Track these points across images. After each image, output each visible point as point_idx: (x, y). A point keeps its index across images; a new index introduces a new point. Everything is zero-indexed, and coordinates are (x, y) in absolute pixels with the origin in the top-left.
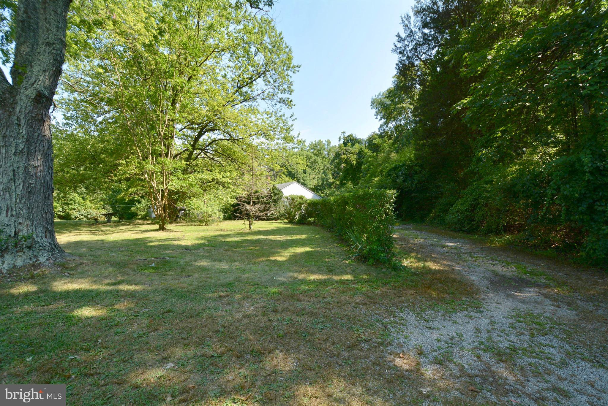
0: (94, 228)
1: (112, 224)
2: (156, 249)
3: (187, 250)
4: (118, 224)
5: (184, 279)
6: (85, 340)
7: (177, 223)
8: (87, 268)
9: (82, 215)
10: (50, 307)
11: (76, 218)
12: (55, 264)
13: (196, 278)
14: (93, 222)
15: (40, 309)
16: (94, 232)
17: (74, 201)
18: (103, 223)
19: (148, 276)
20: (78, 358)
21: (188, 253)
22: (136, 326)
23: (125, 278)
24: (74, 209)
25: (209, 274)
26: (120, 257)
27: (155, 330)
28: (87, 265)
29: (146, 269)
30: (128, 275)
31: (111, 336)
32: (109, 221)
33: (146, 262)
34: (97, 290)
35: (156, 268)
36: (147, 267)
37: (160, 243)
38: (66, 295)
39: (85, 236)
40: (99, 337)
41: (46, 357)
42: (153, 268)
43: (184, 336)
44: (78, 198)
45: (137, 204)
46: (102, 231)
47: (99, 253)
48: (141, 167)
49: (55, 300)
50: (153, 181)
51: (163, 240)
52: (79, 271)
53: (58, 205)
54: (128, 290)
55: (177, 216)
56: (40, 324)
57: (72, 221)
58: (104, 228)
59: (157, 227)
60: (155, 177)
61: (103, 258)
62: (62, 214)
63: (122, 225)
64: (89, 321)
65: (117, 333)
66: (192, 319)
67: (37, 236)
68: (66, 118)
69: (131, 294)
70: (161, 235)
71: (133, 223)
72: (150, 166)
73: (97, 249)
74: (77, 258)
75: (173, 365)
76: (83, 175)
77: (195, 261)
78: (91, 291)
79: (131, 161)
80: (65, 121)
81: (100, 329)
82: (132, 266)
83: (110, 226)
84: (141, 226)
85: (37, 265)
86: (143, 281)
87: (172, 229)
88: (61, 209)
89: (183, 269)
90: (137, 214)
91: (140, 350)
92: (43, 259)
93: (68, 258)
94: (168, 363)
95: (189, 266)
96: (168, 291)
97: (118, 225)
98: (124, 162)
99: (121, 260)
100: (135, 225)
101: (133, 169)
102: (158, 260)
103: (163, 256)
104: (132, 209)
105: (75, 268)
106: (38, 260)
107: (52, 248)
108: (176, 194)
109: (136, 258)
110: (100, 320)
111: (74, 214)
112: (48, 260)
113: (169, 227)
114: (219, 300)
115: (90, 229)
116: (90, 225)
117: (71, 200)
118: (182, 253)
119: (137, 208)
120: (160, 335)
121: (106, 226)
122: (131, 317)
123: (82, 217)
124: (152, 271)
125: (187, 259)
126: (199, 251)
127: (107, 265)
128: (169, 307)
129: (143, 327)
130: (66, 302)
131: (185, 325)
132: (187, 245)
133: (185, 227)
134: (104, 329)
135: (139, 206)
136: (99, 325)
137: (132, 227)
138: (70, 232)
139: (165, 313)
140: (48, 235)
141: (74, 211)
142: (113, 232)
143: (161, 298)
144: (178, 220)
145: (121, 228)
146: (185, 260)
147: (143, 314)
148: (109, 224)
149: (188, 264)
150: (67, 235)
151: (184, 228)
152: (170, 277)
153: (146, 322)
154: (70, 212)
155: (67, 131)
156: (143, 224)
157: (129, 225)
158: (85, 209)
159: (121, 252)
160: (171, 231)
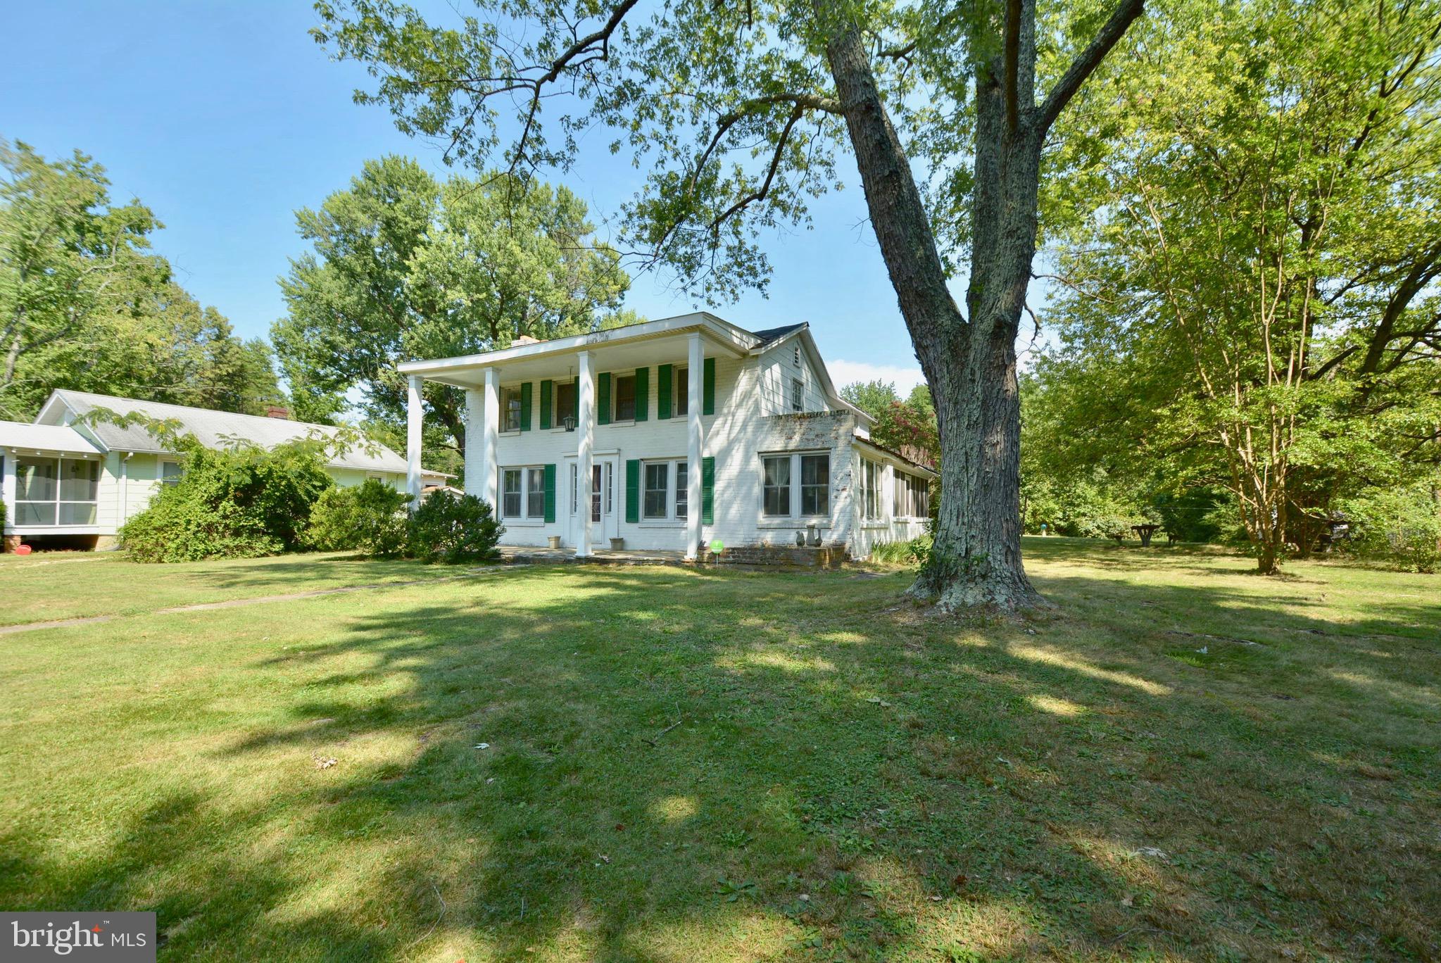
0: (1113, 555)
1: (1151, 550)
2: (1227, 616)
3: (1314, 632)
4: (1164, 549)
5: (1269, 700)
6: (1027, 744)
7: (1324, 558)
8: (1067, 628)
9: (1098, 527)
10: (996, 676)
11: (1087, 532)
12: (1017, 610)
13: (1305, 708)
14: (1116, 542)
15: (982, 674)
16: (1108, 565)
17: (1085, 498)
18: (1133, 547)
19: (1182, 670)
20: (1010, 765)
21: (1315, 642)
22: (1121, 757)
23: (1133, 661)
24: (1084, 515)
25: (1351, 706)
26: (1134, 619)
27: (1155, 778)
28: (1069, 621)
29: (1182, 655)
30: (1140, 658)
31: (1070, 754)
32: (1146, 542)
33: (1188, 641)
34: (1072, 670)
35: (1207, 660)
36: (1187, 651)
37: (1246, 605)
38: (1023, 666)
39: (1088, 570)
40: (1050, 748)
41: (970, 744)
42: (1200, 657)
43: (1213, 817)
44: (1091, 492)
45: (1218, 504)
46: (1124, 563)
47: (1096, 605)
48: (1207, 417)
49: (1005, 668)
50: (1244, 447)
51: (1258, 599)
52: (1052, 629)
53: (1057, 507)
54: (1128, 686)
55: (1326, 540)
56: (977, 697)
57: (1076, 539)
58: (1131, 558)
59: (1253, 563)
60: (1249, 437)
61: (1100, 615)
62: (1062, 524)
63: (1173, 553)
64: (1043, 717)
65: (1081, 755)
66: (1247, 793)
67: (994, 559)
68: (1065, 338)
69: (1130, 695)
70: (1261, 586)
71: (1201, 550)
72: (1232, 411)
73: (1099, 597)
74: (1055, 607)
75: (1162, 855)
76: (1093, 446)
77: (1328, 666)
78: (1063, 669)
79: (1183, 407)
80: (1064, 345)
81: (1057, 737)
82: (1154, 643)
83: (1146, 554)
84: (1216, 559)
85: (990, 607)
86: (1165, 679)
87: (1297, 572)
88: (1060, 515)
89: (1279, 677)
90: (1219, 529)
91: (1111, 800)
92: (1000, 599)
93: (1039, 605)
94: (1155, 846)
95: (1303, 673)
96: (1215, 715)
97: (1164, 552)
98: (1166, 412)
99: (1134, 625)
100: (1204, 555)
101: (1189, 424)
102: (1220, 643)
103: (1237, 635)
104: (1207, 517)
105: (1046, 623)
106: (993, 599)
107: (1014, 582)
108: (1321, 477)
109: (1170, 628)
110: (1062, 721)
111: (1085, 524)
112: (1007, 601)
113: (1288, 567)
114: (1351, 779)
115: (1102, 557)
116: (1108, 548)
117: (1079, 497)
118: (1295, 638)
119: (1218, 516)
120: (1161, 793)
121: (1138, 553)
122: (1117, 738)
123: (1098, 532)
124: (1194, 662)
125: (1305, 655)
126: (1352, 642)
127: (1103, 629)
128: (1203, 747)
129: (1132, 764)
130: (1018, 676)
131: (1226, 798)
132: (1322, 621)
133: (1345, 571)
134: (1062, 739)
135: (1223, 510)
136: (1057, 729)
137: (1193, 558)
138: (1065, 559)
139: (1188, 754)
140: (1010, 559)
141: (1084, 519)
142: (1145, 567)
143: (1191, 722)
144: (1329, 550)
145: (1168, 559)
146: (1293, 657)
147: (1142, 740)
148: (1144, 549)
149: (1298, 667)
150: (1059, 564)
151: (1338, 573)
152: (1235, 686)
153: (1142, 758)
154: (1077, 520)
155: (1068, 362)
156: (1224, 555)
157: (1189, 554)
158: (1104, 514)
159: (1144, 609)
160: (1292, 578)
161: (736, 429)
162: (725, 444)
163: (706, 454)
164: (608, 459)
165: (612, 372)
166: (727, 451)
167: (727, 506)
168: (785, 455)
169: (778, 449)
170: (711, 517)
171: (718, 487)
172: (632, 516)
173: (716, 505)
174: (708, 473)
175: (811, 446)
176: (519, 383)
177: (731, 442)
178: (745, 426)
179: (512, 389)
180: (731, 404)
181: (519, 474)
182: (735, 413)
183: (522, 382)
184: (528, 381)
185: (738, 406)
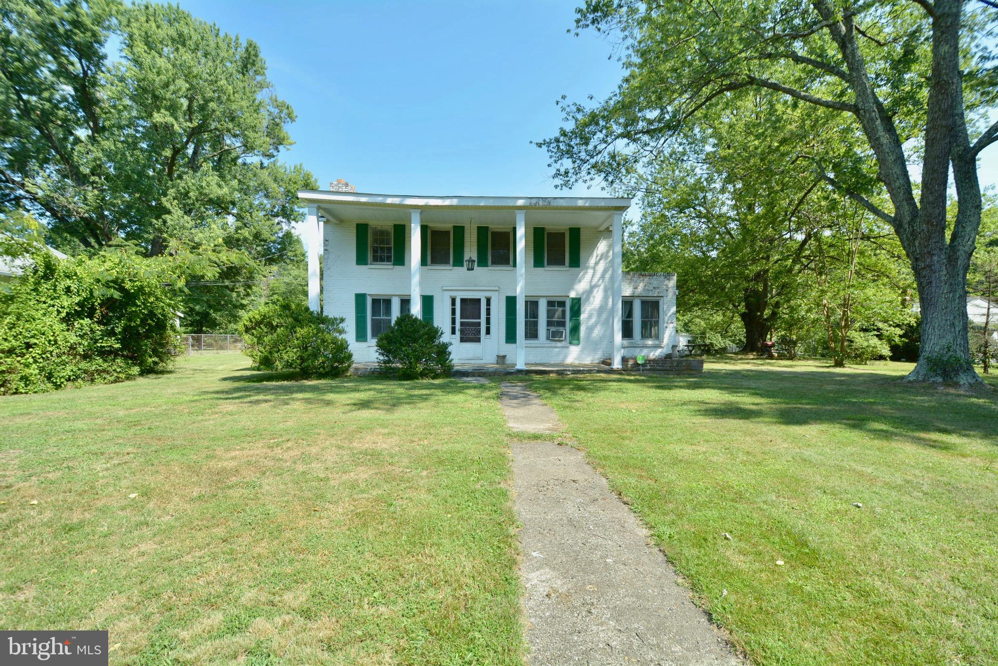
161: (596, 279)
162: (588, 287)
163: (573, 295)
164: (488, 294)
165: (490, 226)
166: (589, 292)
167: (590, 329)
168: (630, 299)
169: (628, 294)
170: (578, 339)
171: (583, 317)
172: (511, 337)
173: (583, 329)
174: (576, 308)
175: (651, 294)
176: (391, 224)
177: (592, 288)
178: (603, 276)
179: (379, 228)
180: (592, 261)
181: (388, 302)
182: (594, 268)
183: (396, 223)
184: (402, 223)
185: (597, 263)
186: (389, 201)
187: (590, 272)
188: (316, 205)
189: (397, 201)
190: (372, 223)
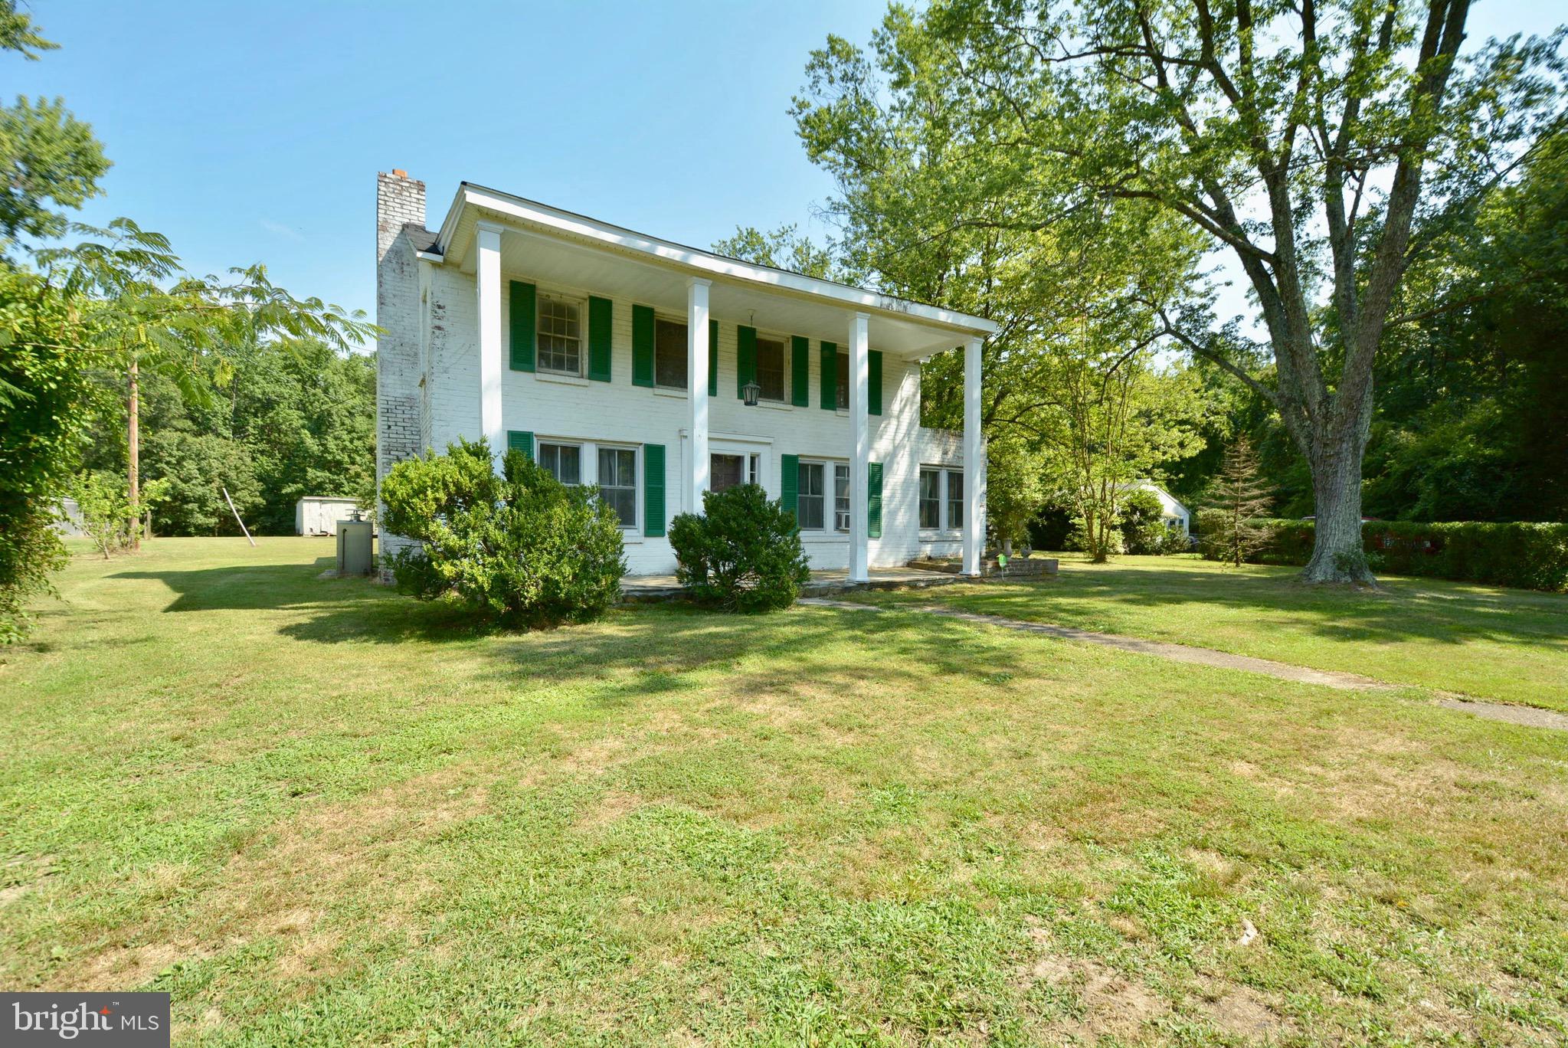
161: (900, 436)
162: (891, 448)
163: (872, 458)
164: (755, 449)
165: (758, 328)
166: (893, 455)
167: (893, 514)
168: (935, 470)
169: (936, 462)
170: (879, 530)
171: (886, 493)
173: (884, 511)
174: (877, 479)
175: (955, 463)
176: (584, 292)
177: (896, 449)
178: (908, 433)
179: (555, 298)
180: (896, 407)
181: (572, 454)
182: (898, 417)
183: (593, 293)
184: (606, 296)
185: (901, 411)
186: (662, 251)
187: (894, 422)
188: (501, 228)
189: (676, 255)
190: (543, 286)
